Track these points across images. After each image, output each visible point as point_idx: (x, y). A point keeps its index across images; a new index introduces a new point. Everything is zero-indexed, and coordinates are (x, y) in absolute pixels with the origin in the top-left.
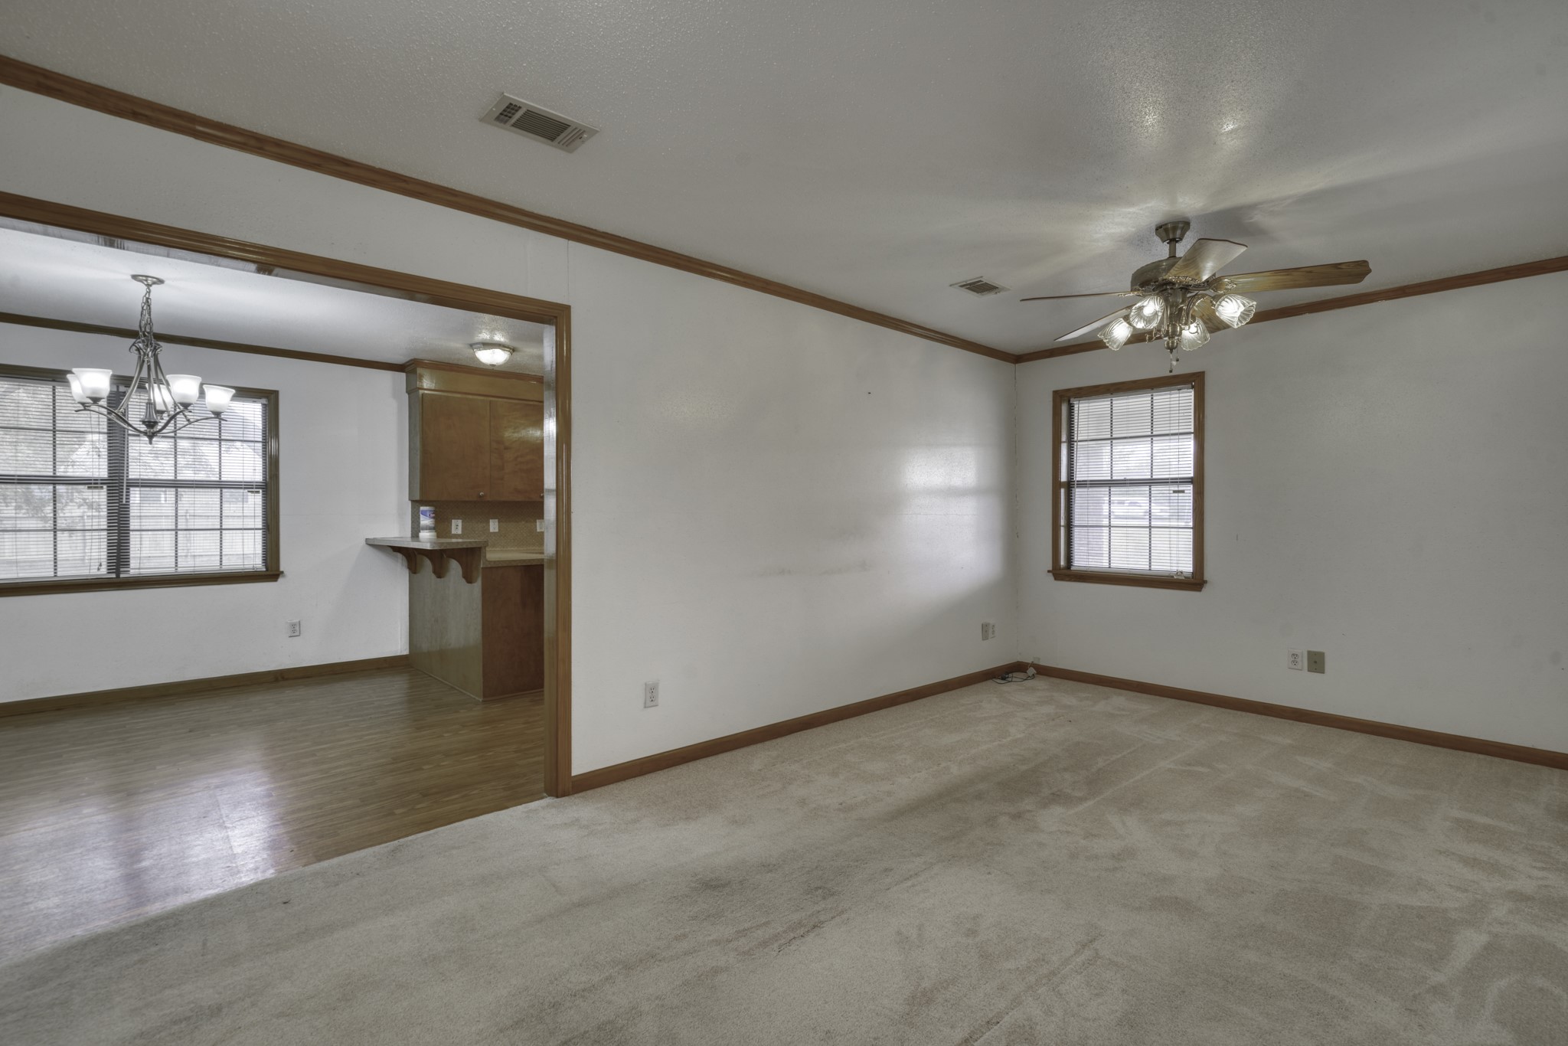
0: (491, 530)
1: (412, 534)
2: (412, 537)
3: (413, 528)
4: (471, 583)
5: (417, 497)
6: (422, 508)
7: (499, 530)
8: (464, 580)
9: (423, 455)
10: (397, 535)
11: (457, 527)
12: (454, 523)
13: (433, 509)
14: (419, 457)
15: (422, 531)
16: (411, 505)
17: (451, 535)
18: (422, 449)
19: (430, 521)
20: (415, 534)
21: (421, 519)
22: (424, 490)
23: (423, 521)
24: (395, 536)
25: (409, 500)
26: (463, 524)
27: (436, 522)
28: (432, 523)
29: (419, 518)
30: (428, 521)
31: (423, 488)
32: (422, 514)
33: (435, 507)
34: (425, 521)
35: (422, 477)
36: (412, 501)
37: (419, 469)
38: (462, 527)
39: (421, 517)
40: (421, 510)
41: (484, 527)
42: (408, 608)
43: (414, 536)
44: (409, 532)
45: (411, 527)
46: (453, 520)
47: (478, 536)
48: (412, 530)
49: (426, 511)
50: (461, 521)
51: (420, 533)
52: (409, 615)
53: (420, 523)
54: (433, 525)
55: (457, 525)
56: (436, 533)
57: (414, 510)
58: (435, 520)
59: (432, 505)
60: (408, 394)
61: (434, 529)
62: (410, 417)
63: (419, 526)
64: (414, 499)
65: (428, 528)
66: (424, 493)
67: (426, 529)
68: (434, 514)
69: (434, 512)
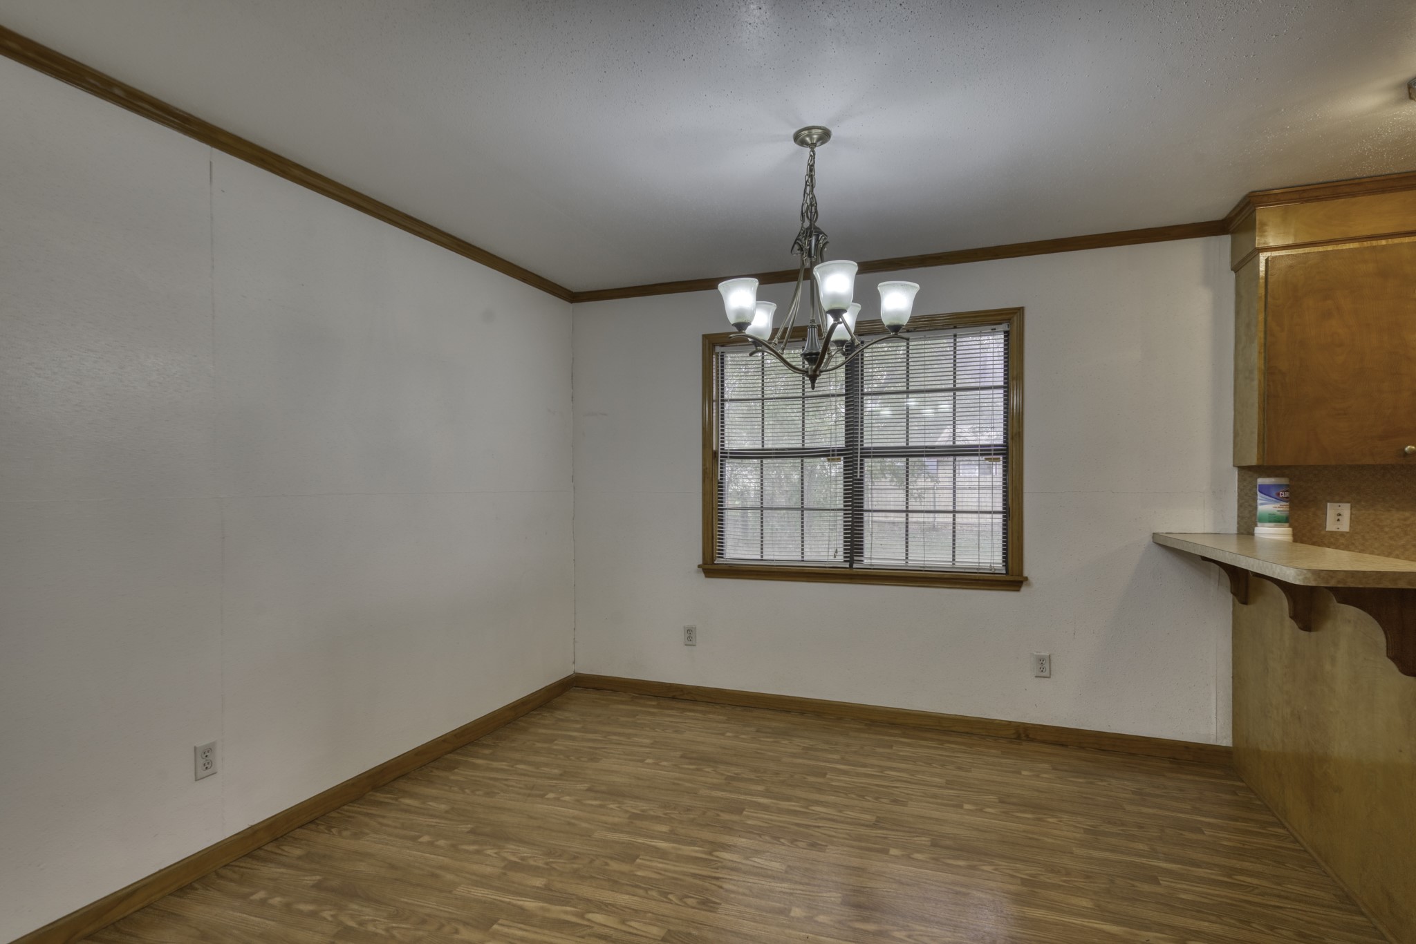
1: (1238, 529)
2: (1240, 533)
3: (1240, 517)
5: (1253, 460)
6: (1261, 481)
8: (1393, 666)
9: (1265, 377)
10: (1209, 530)
11: (1340, 517)
12: (1331, 510)
13: (1285, 483)
14: (1256, 383)
15: (1259, 524)
16: (1238, 474)
17: (1323, 533)
18: (1263, 367)
19: (1278, 505)
20: (1246, 529)
21: (1259, 502)
22: (1266, 446)
23: (1262, 504)
24: (1205, 532)
25: (1234, 466)
26: (1354, 512)
27: (1290, 507)
28: (1281, 509)
29: (1255, 500)
30: (1274, 506)
31: (1264, 443)
32: (1259, 491)
33: (1291, 480)
34: (1266, 506)
35: (1264, 420)
36: (1241, 468)
37: (1257, 405)
38: (1351, 519)
39: (1259, 497)
40: (1259, 485)
41: (1405, 520)
42: (1231, 664)
43: (1242, 534)
44: (1233, 529)
45: (1238, 516)
46: (1328, 504)
47: (1391, 538)
48: (1238, 523)
49: (1269, 486)
50: (1349, 505)
51: (1256, 528)
52: (1233, 677)
53: (1256, 508)
54: (1284, 514)
55: (1339, 515)
56: (1290, 529)
57: (1245, 484)
58: (1288, 504)
59: (1283, 476)
60: (1235, 273)
61: (1287, 525)
62: (1237, 313)
63: (1255, 515)
64: (1244, 464)
65: (1275, 520)
66: (1266, 452)
67: (1270, 522)
68: (1287, 491)
69: (1287, 488)
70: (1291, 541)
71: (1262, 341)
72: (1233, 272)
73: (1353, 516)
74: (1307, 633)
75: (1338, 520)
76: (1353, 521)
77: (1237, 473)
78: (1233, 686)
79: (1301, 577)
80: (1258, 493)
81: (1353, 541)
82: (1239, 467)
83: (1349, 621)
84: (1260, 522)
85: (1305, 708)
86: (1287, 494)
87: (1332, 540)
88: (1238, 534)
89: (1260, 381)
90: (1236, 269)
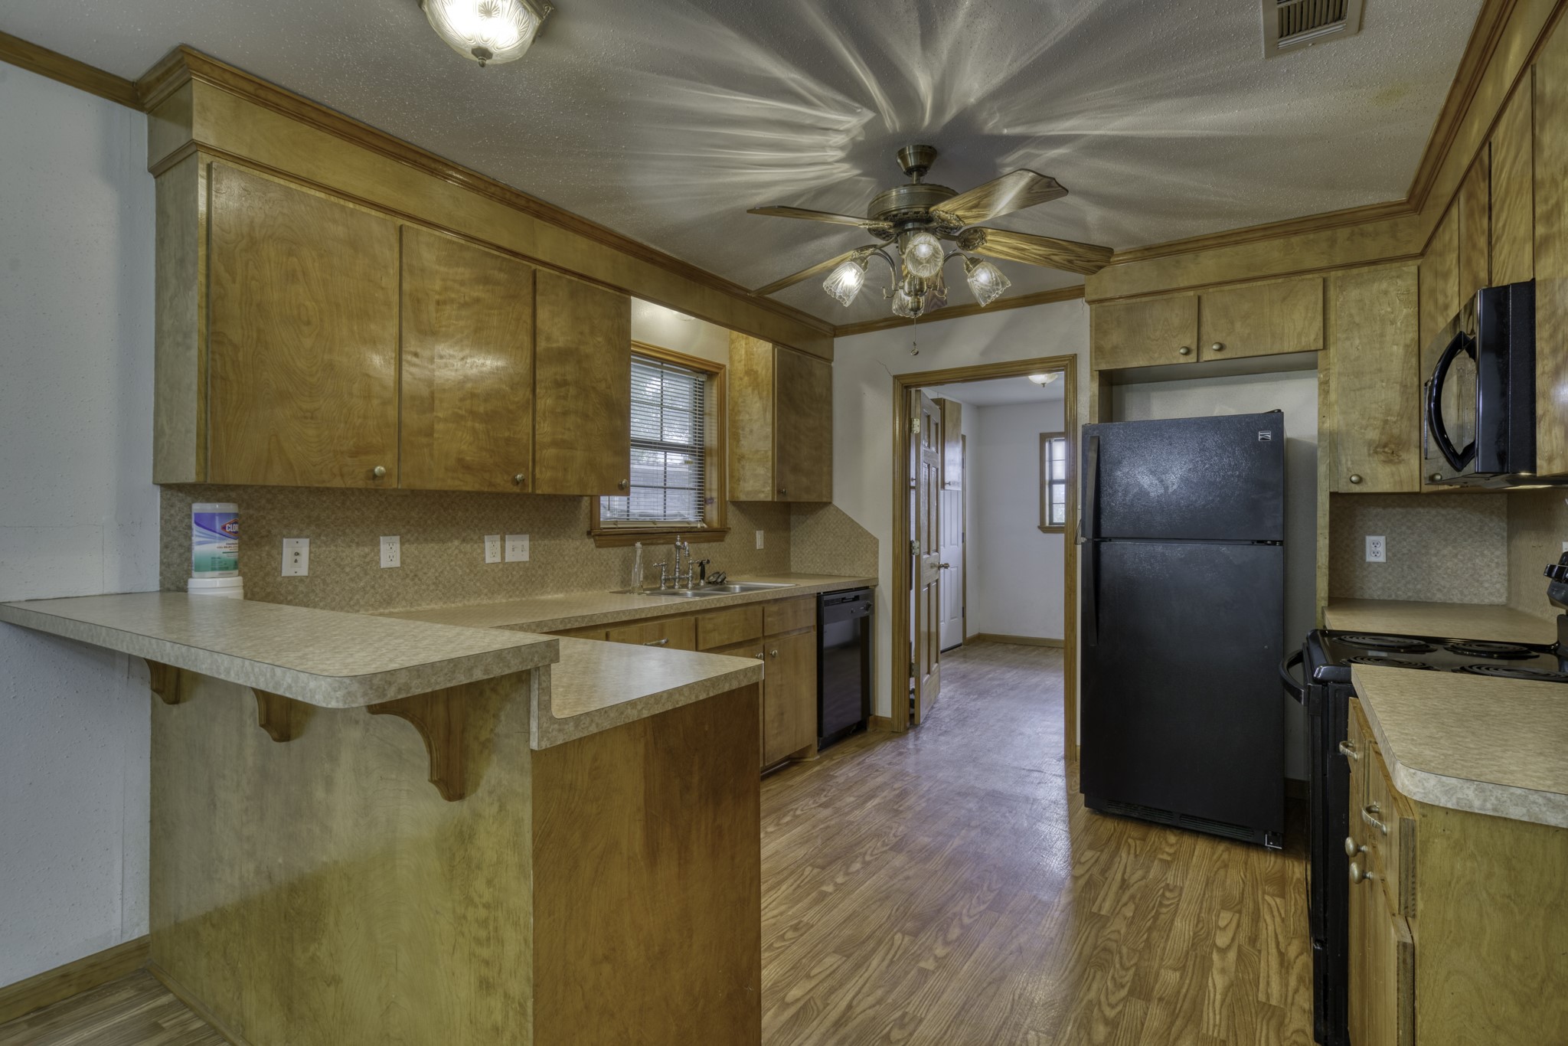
0: (385, 563)
1: (162, 584)
2: (164, 590)
3: (165, 564)
4: (461, 797)
5: (189, 474)
6: (198, 507)
7: (403, 562)
8: (434, 790)
9: (207, 347)
10: (113, 587)
11: (297, 557)
12: (289, 546)
13: (231, 512)
14: (194, 353)
15: (194, 574)
16: (161, 496)
17: (279, 579)
18: (204, 330)
19: (223, 544)
20: (174, 585)
21: (195, 539)
22: (209, 454)
23: (200, 543)
24: (105, 592)
25: (154, 483)
26: (313, 550)
27: (239, 547)
28: (228, 550)
29: (189, 537)
30: (217, 545)
31: (206, 448)
32: (196, 523)
33: (240, 506)
34: (207, 546)
35: (206, 413)
36: (166, 487)
37: (195, 387)
38: (310, 558)
39: (195, 533)
40: (196, 514)
41: (365, 556)
42: (149, 802)
43: (169, 590)
44: (153, 583)
45: (162, 563)
46: (285, 540)
47: (352, 580)
48: (161, 574)
49: (212, 516)
50: (308, 540)
51: (191, 581)
52: (151, 821)
53: (189, 549)
54: (233, 557)
55: (297, 554)
56: (240, 578)
57: (172, 512)
58: (237, 541)
59: (228, 500)
60: (156, 177)
61: (236, 572)
62: (161, 242)
63: (189, 559)
64: (173, 480)
65: (220, 566)
66: (209, 463)
67: (213, 569)
68: (236, 523)
69: (236, 519)
70: (241, 597)
71: (204, 289)
72: (151, 176)
73: (312, 555)
74: (283, 744)
75: (296, 561)
76: (313, 561)
77: (159, 494)
78: (151, 835)
79: (339, 694)
80: (194, 526)
81: (314, 588)
82: (162, 485)
83: (357, 722)
84: (198, 570)
85: (280, 861)
86: (236, 528)
87: (290, 588)
88: (160, 591)
89: (200, 351)
90: (158, 170)
